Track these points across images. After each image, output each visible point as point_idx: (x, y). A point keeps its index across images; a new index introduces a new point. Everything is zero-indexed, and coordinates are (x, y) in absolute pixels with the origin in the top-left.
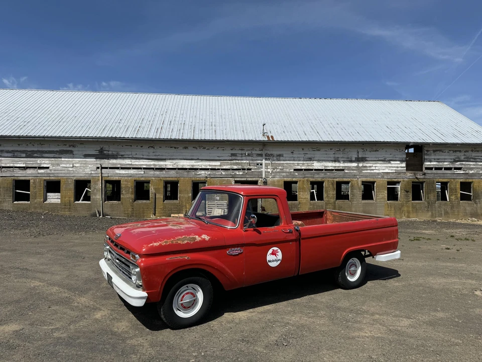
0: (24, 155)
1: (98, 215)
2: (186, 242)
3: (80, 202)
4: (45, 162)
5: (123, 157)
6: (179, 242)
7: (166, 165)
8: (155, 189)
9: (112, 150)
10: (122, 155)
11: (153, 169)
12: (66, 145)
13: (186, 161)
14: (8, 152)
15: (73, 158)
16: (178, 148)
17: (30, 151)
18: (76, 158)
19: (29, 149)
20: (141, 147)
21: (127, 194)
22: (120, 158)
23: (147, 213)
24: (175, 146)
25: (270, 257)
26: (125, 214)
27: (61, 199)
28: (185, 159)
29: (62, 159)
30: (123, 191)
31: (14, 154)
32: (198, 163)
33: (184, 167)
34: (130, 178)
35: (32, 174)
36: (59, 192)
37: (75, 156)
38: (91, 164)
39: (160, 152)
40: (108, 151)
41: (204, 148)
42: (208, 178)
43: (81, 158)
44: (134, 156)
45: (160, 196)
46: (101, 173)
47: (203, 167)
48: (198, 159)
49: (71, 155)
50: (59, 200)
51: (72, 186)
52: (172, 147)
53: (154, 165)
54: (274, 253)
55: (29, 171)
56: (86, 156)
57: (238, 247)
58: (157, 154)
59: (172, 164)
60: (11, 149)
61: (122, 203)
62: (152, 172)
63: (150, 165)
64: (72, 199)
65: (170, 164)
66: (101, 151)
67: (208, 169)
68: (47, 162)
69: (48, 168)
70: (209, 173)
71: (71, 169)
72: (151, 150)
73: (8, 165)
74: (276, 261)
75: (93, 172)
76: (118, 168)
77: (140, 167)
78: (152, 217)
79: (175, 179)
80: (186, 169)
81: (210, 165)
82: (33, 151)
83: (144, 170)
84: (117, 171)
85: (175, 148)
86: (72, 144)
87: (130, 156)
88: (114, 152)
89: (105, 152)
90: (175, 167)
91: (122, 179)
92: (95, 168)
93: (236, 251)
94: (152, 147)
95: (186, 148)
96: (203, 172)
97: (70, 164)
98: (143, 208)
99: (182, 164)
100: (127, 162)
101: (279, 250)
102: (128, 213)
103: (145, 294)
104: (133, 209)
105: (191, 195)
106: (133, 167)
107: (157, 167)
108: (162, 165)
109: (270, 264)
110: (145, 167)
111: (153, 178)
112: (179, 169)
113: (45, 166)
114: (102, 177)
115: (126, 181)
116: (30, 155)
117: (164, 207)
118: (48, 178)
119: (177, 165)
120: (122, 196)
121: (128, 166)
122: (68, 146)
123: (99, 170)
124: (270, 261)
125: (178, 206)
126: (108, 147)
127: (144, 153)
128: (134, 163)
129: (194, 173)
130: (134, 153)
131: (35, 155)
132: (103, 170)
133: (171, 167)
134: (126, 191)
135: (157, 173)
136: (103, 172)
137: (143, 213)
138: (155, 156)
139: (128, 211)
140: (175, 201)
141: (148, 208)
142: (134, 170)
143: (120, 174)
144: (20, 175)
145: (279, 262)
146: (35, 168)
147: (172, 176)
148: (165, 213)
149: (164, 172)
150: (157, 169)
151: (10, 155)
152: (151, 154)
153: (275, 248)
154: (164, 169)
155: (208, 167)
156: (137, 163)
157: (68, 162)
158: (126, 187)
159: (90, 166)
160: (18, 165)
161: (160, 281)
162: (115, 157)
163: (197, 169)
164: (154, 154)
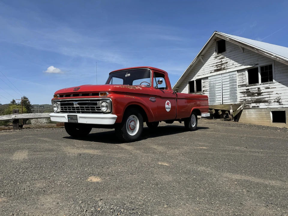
2: (132, 88)
6: (128, 88)
25: (167, 106)
54: (168, 104)
57: (154, 97)
74: (169, 108)
93: (153, 99)
101: (170, 103)
103: (115, 116)
109: (166, 109)
124: (166, 108)
145: (170, 109)
153: (168, 101)
161: (122, 109)
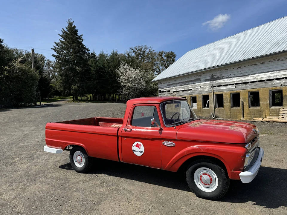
0: (183, 84)
1: (212, 116)
3: (206, 108)
4: (190, 87)
5: (223, 78)
7: (249, 80)
8: (243, 98)
9: (217, 74)
10: (223, 77)
11: (241, 83)
12: (197, 76)
13: (263, 74)
14: (178, 83)
15: (201, 82)
16: (257, 64)
17: (185, 82)
18: (202, 82)
19: (185, 81)
20: (233, 69)
21: (227, 103)
22: (222, 79)
23: (239, 116)
24: (254, 64)
26: (226, 116)
27: (197, 106)
28: (262, 73)
29: (197, 84)
30: (225, 101)
31: (180, 84)
32: (274, 75)
33: (262, 79)
34: (228, 92)
35: (186, 94)
36: (196, 103)
37: (202, 81)
38: (208, 85)
39: (245, 70)
40: (216, 75)
41: (279, 60)
42: (284, 87)
43: (204, 82)
44: (230, 77)
45: (246, 104)
46: (213, 90)
47: (278, 77)
48: (273, 71)
49: (200, 81)
50: (196, 107)
51: (201, 99)
52: (252, 65)
53: (242, 81)
55: (185, 92)
56: (206, 80)
58: (243, 72)
59: (253, 78)
60: (179, 82)
61: (224, 109)
62: (240, 86)
63: (239, 81)
64: (201, 107)
65: (251, 78)
66: (213, 76)
67: (283, 78)
68: (191, 87)
69: (191, 90)
70: (284, 82)
71: (200, 89)
72: (239, 70)
73: (179, 90)
75: (209, 90)
76: (221, 86)
77: (233, 83)
78: (242, 119)
79: (256, 90)
80: (264, 81)
81: (284, 75)
82: (186, 81)
83: (235, 85)
84: (221, 88)
85: (255, 65)
86: (200, 74)
87: (227, 77)
88: (219, 76)
89: (214, 76)
90: (256, 80)
91: (224, 93)
92: (210, 87)
94: (240, 67)
95: (263, 63)
96: (278, 81)
97: (199, 86)
98: (236, 112)
99: (260, 77)
100: (225, 81)
102: (228, 116)
104: (230, 113)
105: (269, 102)
106: (229, 84)
107: (243, 82)
108: (246, 80)
110: (236, 83)
111: (241, 91)
112: (259, 81)
113: (190, 89)
114: (213, 92)
115: (226, 94)
116: (185, 83)
117: (250, 112)
118: (192, 95)
119: (257, 79)
120: (224, 104)
121: (227, 84)
122: (198, 76)
123: (212, 88)
125: (259, 111)
126: (215, 73)
127: (235, 73)
128: (230, 81)
129: (270, 83)
130: (229, 74)
131: (187, 83)
132: (214, 88)
133: (253, 81)
134: (226, 101)
135: (244, 86)
136: (214, 89)
137: (237, 116)
138: (242, 74)
139: (228, 114)
140: (258, 107)
141: (239, 113)
142: (230, 86)
143: (222, 89)
144: (182, 95)
146: (187, 90)
147: (253, 88)
148: (250, 116)
149: (248, 85)
150: (243, 83)
151: (179, 85)
152: (239, 73)
154: (248, 83)
155: (283, 77)
156: (231, 81)
157: (198, 85)
158: (226, 98)
159: (208, 86)
160: (181, 90)
162: (219, 78)
163: (273, 80)
164: (241, 72)
